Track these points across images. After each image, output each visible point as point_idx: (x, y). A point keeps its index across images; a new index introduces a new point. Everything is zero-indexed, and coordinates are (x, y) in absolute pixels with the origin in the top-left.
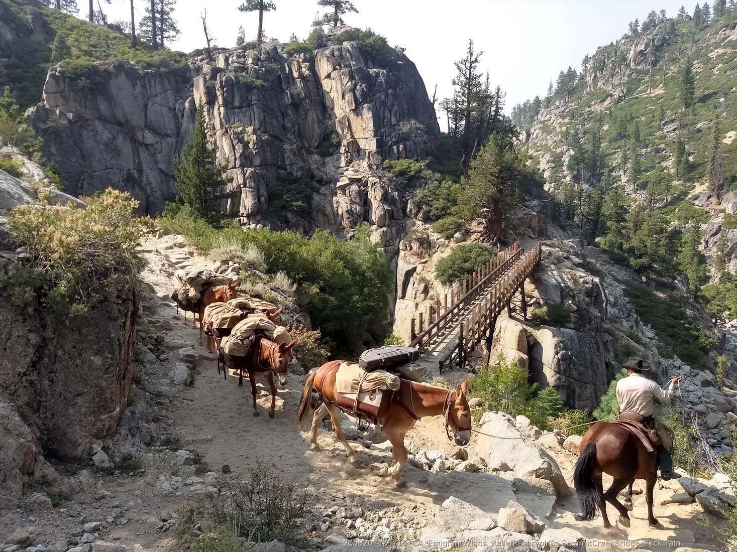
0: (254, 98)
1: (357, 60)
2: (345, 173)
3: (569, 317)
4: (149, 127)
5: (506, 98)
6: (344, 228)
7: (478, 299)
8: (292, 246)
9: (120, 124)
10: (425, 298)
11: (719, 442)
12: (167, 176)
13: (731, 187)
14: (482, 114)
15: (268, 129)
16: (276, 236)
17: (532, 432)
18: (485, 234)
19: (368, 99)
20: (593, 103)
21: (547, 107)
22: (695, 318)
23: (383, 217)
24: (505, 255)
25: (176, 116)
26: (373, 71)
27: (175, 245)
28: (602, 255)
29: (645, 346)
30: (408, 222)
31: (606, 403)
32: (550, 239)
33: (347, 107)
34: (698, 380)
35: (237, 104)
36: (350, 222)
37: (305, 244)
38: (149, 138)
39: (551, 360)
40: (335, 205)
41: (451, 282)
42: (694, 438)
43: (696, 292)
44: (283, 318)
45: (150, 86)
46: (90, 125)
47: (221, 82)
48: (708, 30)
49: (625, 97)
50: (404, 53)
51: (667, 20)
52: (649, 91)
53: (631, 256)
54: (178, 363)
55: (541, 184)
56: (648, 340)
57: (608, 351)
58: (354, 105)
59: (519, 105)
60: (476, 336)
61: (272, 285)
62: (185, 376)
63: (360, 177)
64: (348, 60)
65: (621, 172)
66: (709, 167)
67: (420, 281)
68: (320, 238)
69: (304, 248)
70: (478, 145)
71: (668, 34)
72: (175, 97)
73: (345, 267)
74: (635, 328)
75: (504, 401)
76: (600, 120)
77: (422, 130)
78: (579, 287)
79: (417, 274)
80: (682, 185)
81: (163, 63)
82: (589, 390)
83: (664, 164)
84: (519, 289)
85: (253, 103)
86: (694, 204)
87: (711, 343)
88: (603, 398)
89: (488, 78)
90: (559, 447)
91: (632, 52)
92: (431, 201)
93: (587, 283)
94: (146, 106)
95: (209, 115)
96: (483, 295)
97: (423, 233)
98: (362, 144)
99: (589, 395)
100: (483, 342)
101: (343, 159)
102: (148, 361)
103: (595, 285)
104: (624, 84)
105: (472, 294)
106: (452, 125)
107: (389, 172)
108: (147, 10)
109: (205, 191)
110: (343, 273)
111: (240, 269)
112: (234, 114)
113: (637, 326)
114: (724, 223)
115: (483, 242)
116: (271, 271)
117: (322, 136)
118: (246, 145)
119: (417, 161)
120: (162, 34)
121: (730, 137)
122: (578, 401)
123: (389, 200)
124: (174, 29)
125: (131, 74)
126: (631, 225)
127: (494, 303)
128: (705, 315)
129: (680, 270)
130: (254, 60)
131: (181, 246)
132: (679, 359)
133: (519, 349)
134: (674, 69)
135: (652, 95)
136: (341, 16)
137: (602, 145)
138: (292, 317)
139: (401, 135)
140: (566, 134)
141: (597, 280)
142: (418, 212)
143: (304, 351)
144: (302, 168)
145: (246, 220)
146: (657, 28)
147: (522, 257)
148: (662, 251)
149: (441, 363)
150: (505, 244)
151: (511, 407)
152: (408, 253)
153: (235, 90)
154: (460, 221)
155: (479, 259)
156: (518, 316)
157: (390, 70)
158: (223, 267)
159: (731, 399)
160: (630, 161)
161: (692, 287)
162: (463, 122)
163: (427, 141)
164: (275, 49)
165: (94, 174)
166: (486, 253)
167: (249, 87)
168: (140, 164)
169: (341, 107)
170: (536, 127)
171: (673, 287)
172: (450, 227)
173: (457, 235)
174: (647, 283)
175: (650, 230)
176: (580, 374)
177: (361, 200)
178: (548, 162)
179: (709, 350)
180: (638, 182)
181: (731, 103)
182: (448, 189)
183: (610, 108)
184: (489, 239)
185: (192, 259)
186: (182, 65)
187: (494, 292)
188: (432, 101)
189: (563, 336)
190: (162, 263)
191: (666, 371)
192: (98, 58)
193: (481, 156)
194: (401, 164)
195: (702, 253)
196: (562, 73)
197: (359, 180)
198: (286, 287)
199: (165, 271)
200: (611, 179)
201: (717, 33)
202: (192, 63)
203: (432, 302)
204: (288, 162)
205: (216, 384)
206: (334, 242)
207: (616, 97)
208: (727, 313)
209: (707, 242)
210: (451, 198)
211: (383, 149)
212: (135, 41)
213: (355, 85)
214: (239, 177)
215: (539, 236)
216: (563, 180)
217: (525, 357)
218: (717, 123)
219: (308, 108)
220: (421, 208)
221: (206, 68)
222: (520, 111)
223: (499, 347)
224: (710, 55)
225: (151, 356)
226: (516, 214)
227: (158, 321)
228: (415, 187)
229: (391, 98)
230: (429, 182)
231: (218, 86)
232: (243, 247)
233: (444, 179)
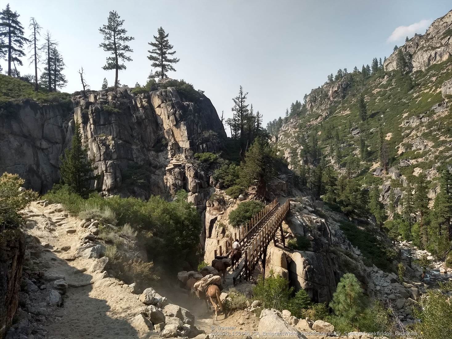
0: (113, 119)
1: (176, 97)
2: (171, 162)
3: (310, 244)
4: (44, 138)
5: (263, 118)
6: (171, 195)
7: (255, 235)
8: (135, 207)
9: (25, 136)
10: (224, 237)
11: (405, 317)
12: (55, 168)
13: (393, 164)
14: (250, 127)
15: (122, 137)
16: (124, 201)
17: (293, 321)
18: (256, 195)
19: (184, 119)
20: (311, 120)
21: (286, 123)
22: (382, 241)
23: (195, 187)
24: (270, 207)
25: (62, 131)
26: (186, 103)
27: (56, 210)
28: (325, 206)
29: (355, 259)
30: (211, 190)
31: (336, 297)
32: (294, 197)
33: (171, 124)
34: (388, 279)
35: (102, 123)
36: (175, 191)
37: (144, 205)
38: (45, 144)
39: (302, 272)
40: (165, 181)
41: (239, 225)
42: (390, 316)
43: (381, 226)
44: (128, 255)
45: (46, 114)
46: (5, 138)
47: (92, 110)
48: (370, 79)
49: (329, 116)
50: (204, 94)
51: (348, 74)
52: (342, 113)
53: (342, 206)
54: (53, 291)
55: (286, 165)
56: (357, 256)
57: (334, 264)
58: (175, 123)
59: (271, 122)
60: (256, 259)
61: (120, 233)
62: (58, 300)
63: (180, 163)
64: (171, 97)
65: (331, 158)
66: (379, 154)
67: (220, 226)
68: (154, 201)
69: (143, 208)
70: (249, 144)
71: (349, 81)
72: (62, 120)
73: (171, 219)
74: (348, 249)
75: (274, 301)
76: (316, 129)
77: (216, 136)
78: (313, 226)
79: (218, 222)
80: (366, 164)
81: (55, 100)
82: (326, 290)
83: (354, 152)
84: (279, 228)
85: (112, 122)
86: (373, 175)
87: (393, 255)
88: (334, 294)
89: (252, 107)
90: (310, 329)
91: (331, 92)
92: (224, 176)
93: (318, 223)
94: (43, 125)
95: (83, 130)
96: (258, 232)
97: (220, 196)
98: (181, 144)
99: (326, 293)
100: (260, 263)
101: (169, 153)
102: (32, 290)
103: (322, 223)
104: (328, 109)
105: (251, 232)
106: (233, 133)
107: (198, 160)
108: (45, 69)
109: (79, 176)
110: (169, 223)
111: (98, 224)
112: (100, 129)
113: (350, 248)
114: (391, 185)
115: (256, 200)
116: (120, 224)
117: (156, 140)
118: (107, 147)
119: (214, 153)
120: (55, 83)
121: (389, 136)
122: (320, 297)
123: (199, 177)
124: (63, 80)
125: (34, 106)
126: (339, 187)
127: (265, 237)
128: (388, 239)
129: (370, 213)
130: (112, 97)
131: (60, 211)
132: (376, 267)
133: (282, 266)
134: (354, 100)
135: (344, 115)
136: (165, 73)
137: (319, 143)
138: (134, 254)
139: (204, 139)
140: (298, 137)
141: (323, 220)
142: (216, 183)
143: (142, 277)
144: (144, 160)
145: (106, 193)
146: (343, 78)
147: (279, 208)
148: (359, 202)
149: (234, 279)
150: (269, 201)
151: (279, 305)
152: (212, 208)
153: (101, 115)
154: (242, 188)
155: (255, 210)
156: (280, 245)
157: (195, 103)
158: (87, 223)
159: (409, 289)
160: (335, 151)
161: (378, 223)
162: (240, 132)
163: (219, 142)
164: (126, 91)
165: (7, 168)
166: (258, 206)
167: (110, 113)
168: (38, 160)
169: (167, 124)
170: (281, 134)
171: (367, 223)
172: (236, 191)
173: (240, 196)
174: (353, 222)
175: (350, 190)
176: (320, 280)
177: (181, 177)
178: (289, 153)
179: (393, 260)
180: (341, 163)
181: (387, 118)
182: (234, 169)
183: (321, 122)
184: (260, 198)
185: (67, 219)
186: (67, 100)
187: (264, 230)
188: (221, 120)
189: (308, 256)
190: (46, 223)
191: (370, 275)
192: (13, 97)
193: (251, 150)
194: (205, 155)
195: (381, 202)
196: (293, 104)
197: (180, 165)
198: (130, 234)
199: (48, 228)
200: (325, 162)
201: (375, 80)
202: (74, 99)
203: (227, 239)
204: (135, 156)
205: (79, 304)
206: (163, 203)
207: (324, 116)
208: (400, 237)
209: (383, 196)
210: (235, 174)
211: (194, 147)
212: (37, 87)
213: (176, 111)
214: (103, 166)
215: (288, 196)
216: (298, 163)
217: (286, 271)
218: (381, 129)
219: (147, 124)
220: (218, 181)
221: (82, 102)
222: (271, 125)
223: (270, 266)
224: (373, 92)
225: (34, 287)
226: (274, 183)
227: (41, 262)
228: (214, 169)
229: (197, 118)
230: (222, 165)
231: (90, 112)
232: (101, 209)
233: (231, 163)
